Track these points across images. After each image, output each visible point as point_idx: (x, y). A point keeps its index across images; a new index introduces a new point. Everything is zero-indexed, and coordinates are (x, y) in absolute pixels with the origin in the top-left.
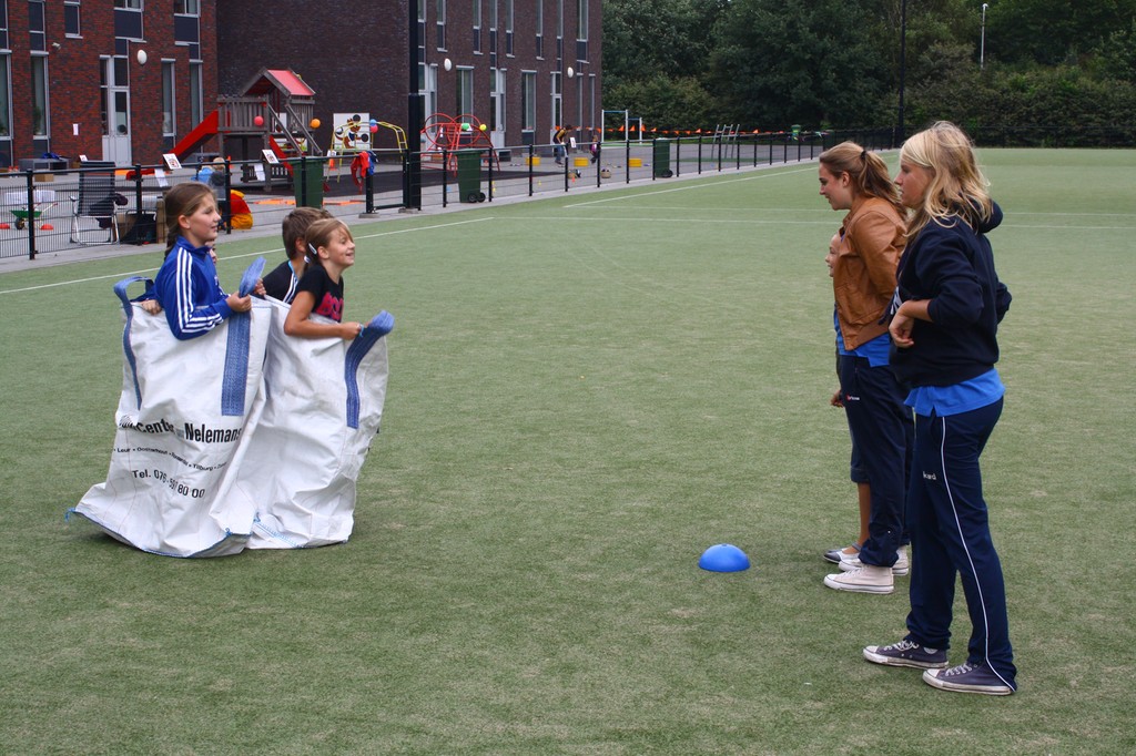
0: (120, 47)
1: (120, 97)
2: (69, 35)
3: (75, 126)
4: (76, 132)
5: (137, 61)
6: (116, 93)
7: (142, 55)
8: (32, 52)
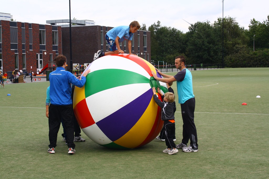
0: (41, 52)
1: (41, 62)
2: (30, 50)
3: (31, 67)
4: (31, 68)
5: (44, 54)
6: (40, 61)
7: (45, 53)
8: (23, 53)
